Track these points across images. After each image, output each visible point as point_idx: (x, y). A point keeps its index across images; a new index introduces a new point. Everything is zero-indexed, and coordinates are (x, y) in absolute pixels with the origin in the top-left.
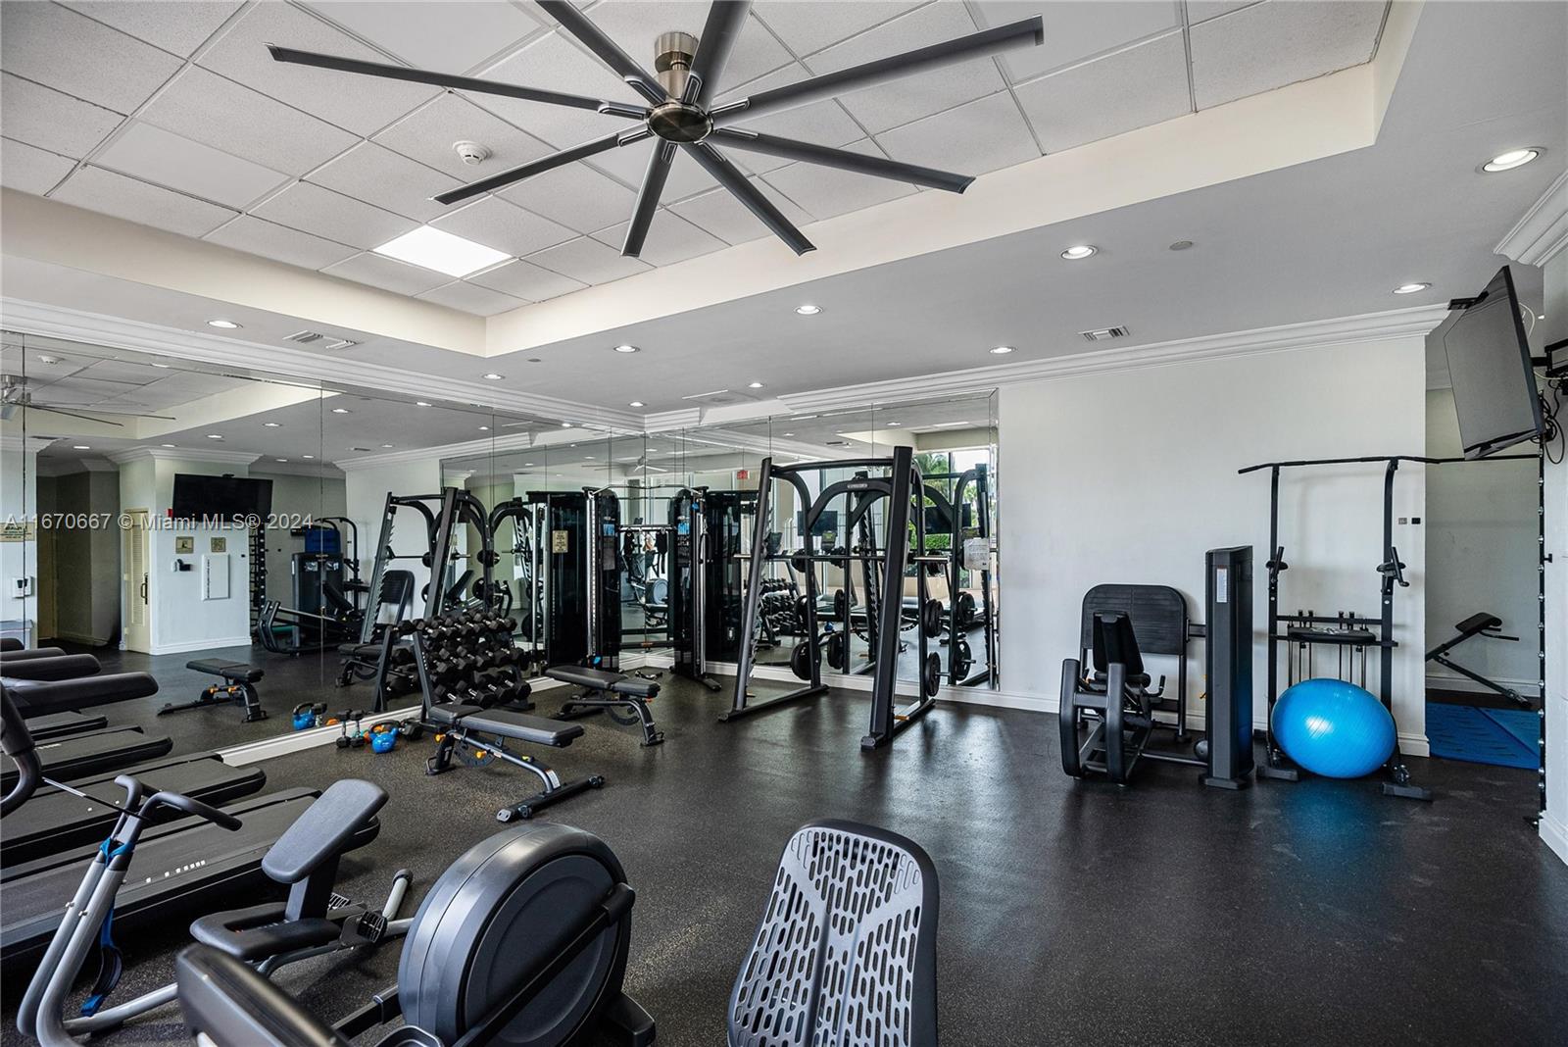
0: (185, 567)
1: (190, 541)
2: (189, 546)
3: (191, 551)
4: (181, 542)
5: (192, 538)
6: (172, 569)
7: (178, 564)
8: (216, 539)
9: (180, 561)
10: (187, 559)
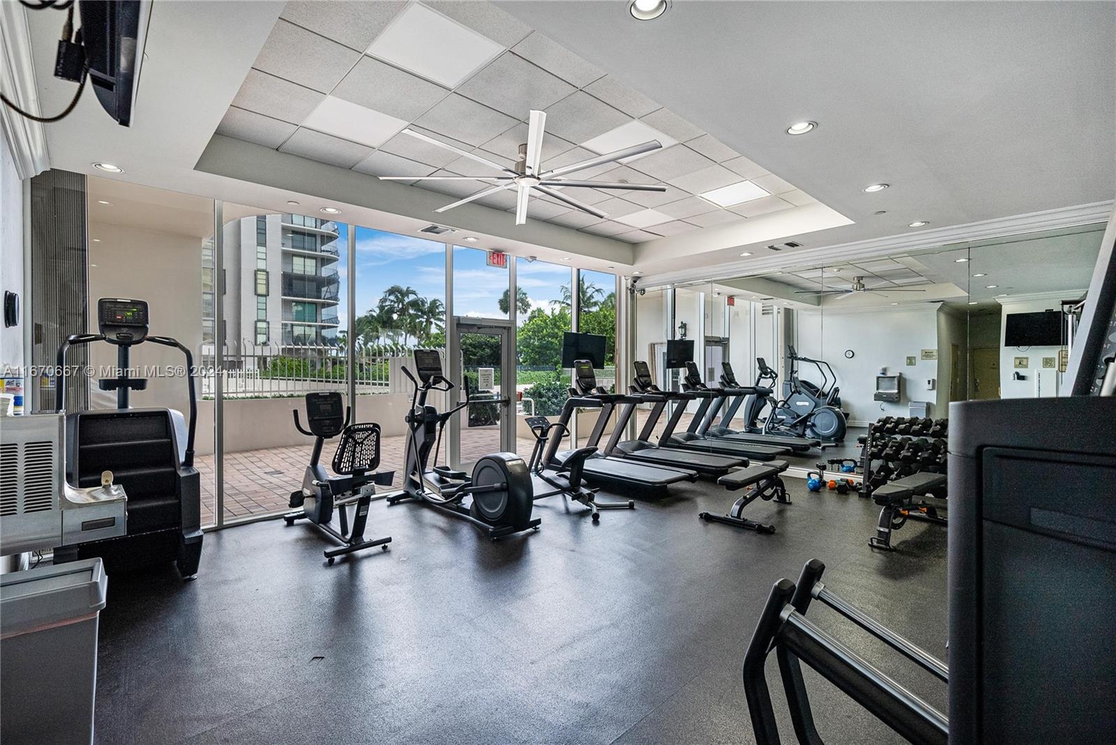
0: (1021, 378)
1: (1025, 360)
2: (1024, 363)
3: (1026, 366)
4: (1018, 361)
5: (1027, 358)
6: (1012, 377)
7: (1016, 376)
8: (1046, 359)
9: (1017, 373)
10: (1022, 372)
